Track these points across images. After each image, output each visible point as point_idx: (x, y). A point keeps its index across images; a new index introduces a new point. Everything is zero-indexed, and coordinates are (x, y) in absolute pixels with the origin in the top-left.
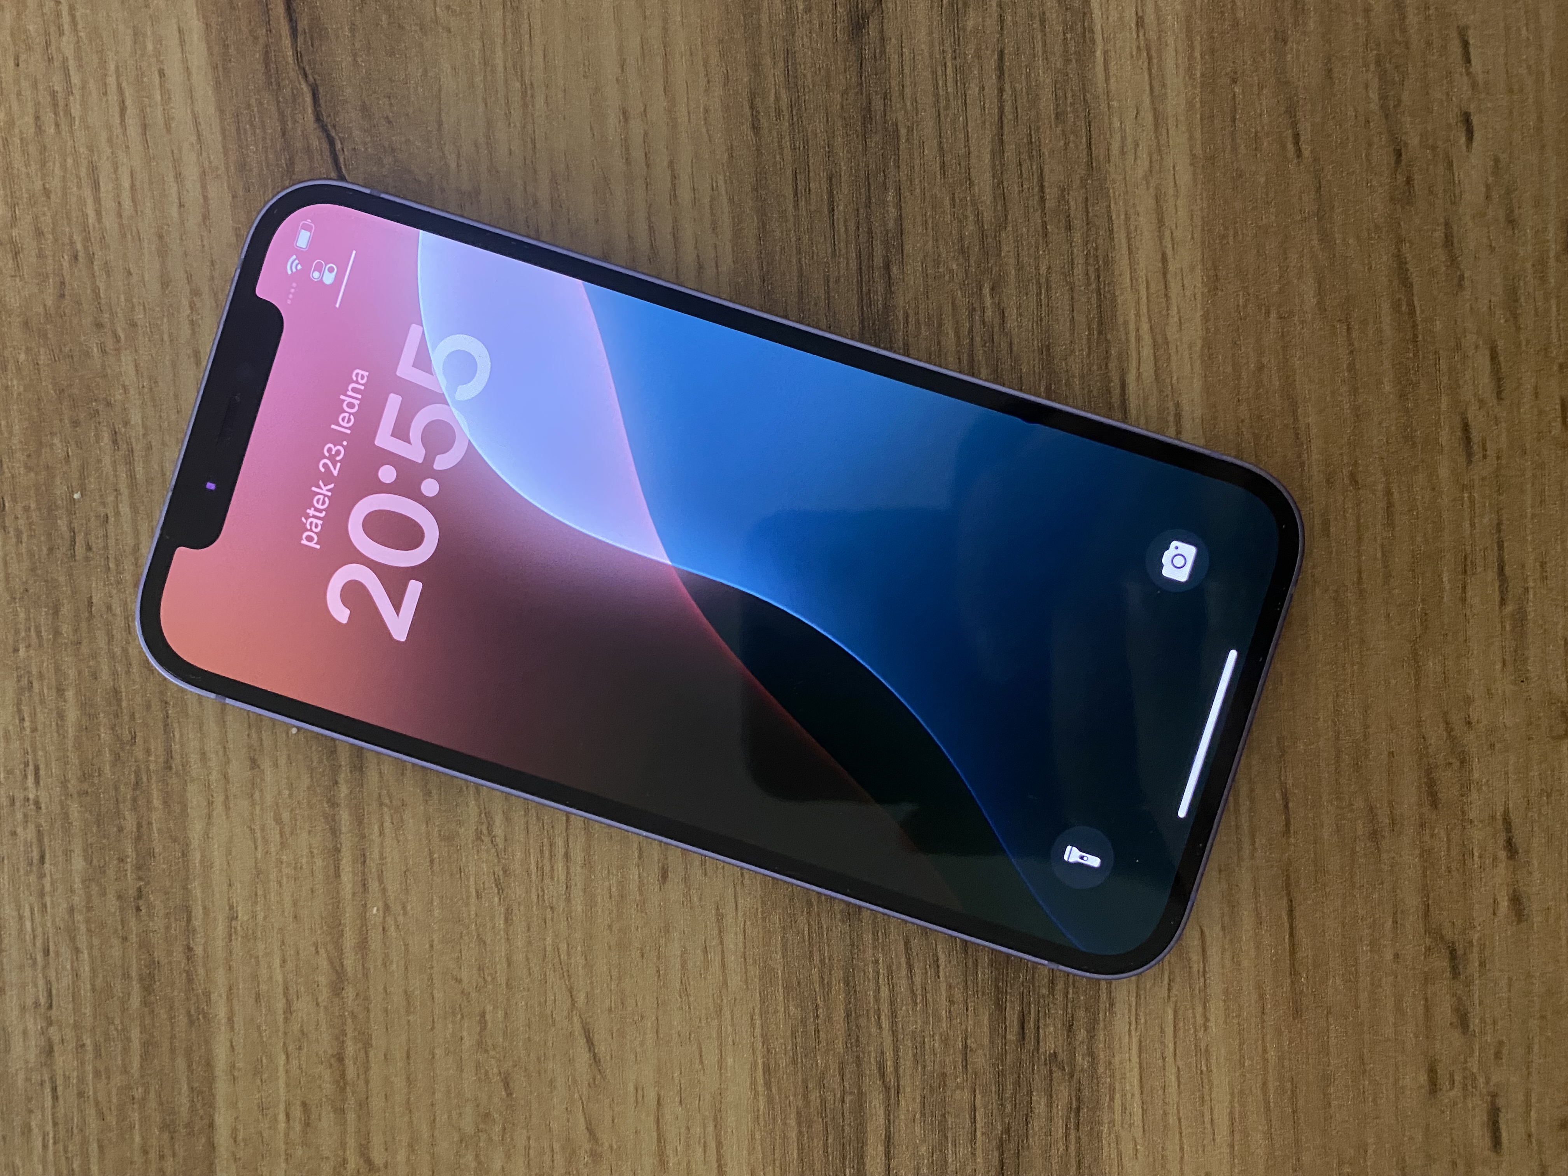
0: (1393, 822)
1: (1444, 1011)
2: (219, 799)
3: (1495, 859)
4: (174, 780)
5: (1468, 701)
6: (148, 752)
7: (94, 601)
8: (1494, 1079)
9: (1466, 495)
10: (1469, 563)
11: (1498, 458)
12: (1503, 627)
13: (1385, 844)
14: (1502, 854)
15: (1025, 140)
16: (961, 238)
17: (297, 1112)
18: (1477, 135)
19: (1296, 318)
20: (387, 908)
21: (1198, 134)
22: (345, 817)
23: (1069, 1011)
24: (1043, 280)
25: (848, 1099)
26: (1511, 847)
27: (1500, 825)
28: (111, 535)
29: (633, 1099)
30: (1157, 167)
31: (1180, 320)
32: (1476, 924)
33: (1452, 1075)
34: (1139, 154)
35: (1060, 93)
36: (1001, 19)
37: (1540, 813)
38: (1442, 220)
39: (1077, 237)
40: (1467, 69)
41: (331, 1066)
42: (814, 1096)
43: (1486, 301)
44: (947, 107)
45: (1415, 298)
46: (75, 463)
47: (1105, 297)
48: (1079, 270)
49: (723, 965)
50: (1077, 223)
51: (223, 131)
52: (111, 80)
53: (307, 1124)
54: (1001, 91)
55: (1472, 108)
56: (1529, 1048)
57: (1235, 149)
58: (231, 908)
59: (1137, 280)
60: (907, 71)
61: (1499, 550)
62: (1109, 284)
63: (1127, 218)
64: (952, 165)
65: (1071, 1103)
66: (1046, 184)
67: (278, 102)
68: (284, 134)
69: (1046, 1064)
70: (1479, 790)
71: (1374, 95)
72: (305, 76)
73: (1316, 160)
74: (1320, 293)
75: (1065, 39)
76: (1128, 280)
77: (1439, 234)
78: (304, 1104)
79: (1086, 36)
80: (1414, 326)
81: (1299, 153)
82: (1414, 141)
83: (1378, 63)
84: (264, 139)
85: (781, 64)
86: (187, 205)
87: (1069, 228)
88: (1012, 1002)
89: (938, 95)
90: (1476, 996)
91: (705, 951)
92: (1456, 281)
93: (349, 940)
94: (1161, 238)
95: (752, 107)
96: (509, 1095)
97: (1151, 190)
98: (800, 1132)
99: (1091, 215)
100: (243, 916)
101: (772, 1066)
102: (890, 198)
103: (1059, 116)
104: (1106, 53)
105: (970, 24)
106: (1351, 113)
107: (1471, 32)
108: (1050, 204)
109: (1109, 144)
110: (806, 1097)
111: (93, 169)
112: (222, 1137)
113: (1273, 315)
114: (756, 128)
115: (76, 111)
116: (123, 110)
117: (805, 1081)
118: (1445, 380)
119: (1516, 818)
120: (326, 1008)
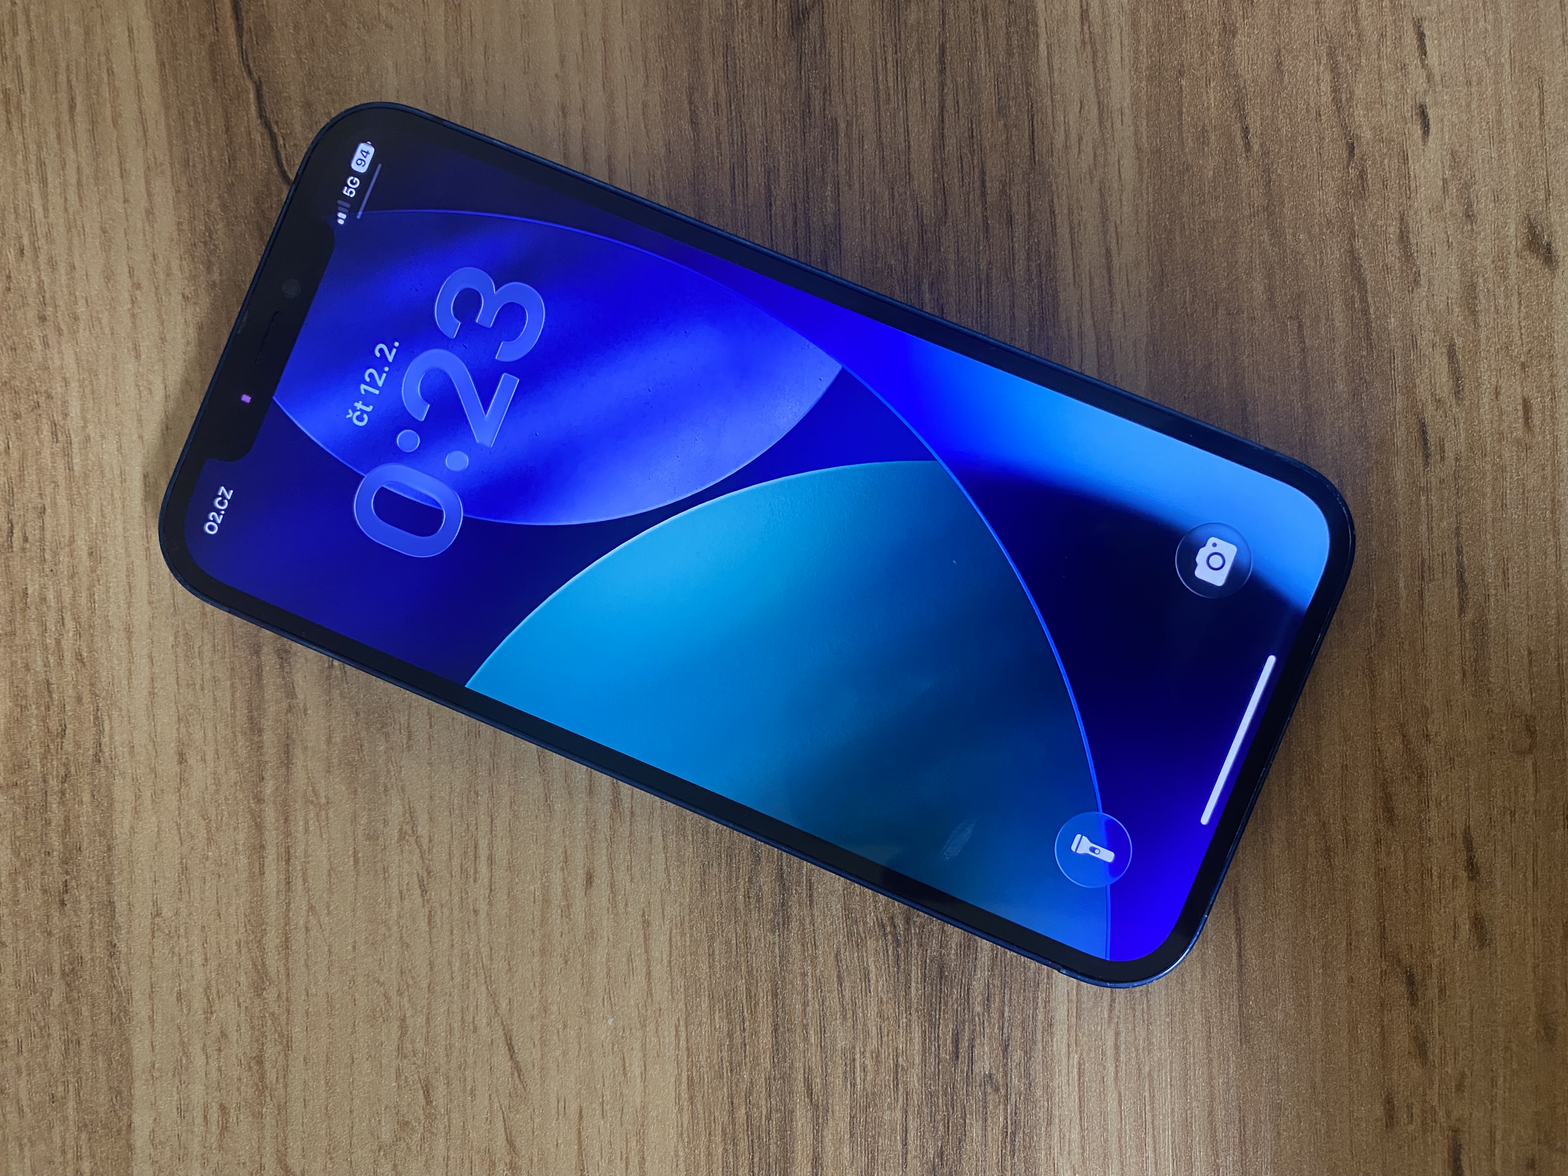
0: (1347, 840)
1: (1401, 1040)
2: (147, 794)
3: (1455, 879)
4: (103, 773)
5: (1426, 713)
6: (77, 745)
7: (30, 592)
8: (1455, 1114)
9: (1423, 498)
10: (1426, 568)
11: (1457, 460)
12: (1463, 636)
13: (1337, 862)
14: (1463, 874)
15: (966, 135)
16: (901, 233)
17: (214, 1115)
18: (1433, 129)
19: (1245, 315)
20: (311, 908)
21: (1143, 128)
22: (270, 815)
23: (1005, 1031)
24: (983, 277)
25: (775, 1116)
26: (1472, 868)
27: (1460, 845)
28: (47, 525)
29: (554, 1111)
30: (1101, 159)
31: (1124, 316)
32: (1436, 947)
33: (1410, 1107)
34: (1083, 147)
35: (1003, 87)
36: (943, 12)
37: (1504, 832)
38: (1397, 215)
39: (1019, 232)
40: (1422, 61)
41: (250, 1068)
42: (741, 1113)
43: (1444, 298)
44: (888, 101)
45: (1370, 295)
46: (15, 454)
47: (1047, 293)
48: (1020, 267)
49: (649, 974)
50: (1019, 218)
51: (168, 126)
52: (62, 78)
53: (224, 1129)
54: (942, 85)
55: (1428, 100)
56: (1493, 1083)
57: (1182, 144)
58: (155, 903)
59: (1080, 275)
60: (847, 64)
61: (1459, 555)
62: (1051, 279)
63: (1071, 212)
64: (891, 159)
65: (1007, 1128)
66: (987, 178)
67: (223, 99)
68: (227, 130)
69: (980, 1086)
70: (1438, 805)
71: (1325, 87)
72: (250, 73)
73: (1266, 154)
74: (1270, 290)
75: (1008, 33)
76: (1071, 276)
77: (1393, 230)
78: (223, 1108)
79: (1030, 29)
80: (1368, 324)
81: (1248, 147)
82: (1367, 134)
83: (1331, 54)
84: (209, 135)
85: (720, 60)
86: (131, 200)
87: (1010, 222)
88: (945, 1020)
89: (878, 88)
90: (1436, 1024)
91: (630, 960)
92: (1411, 278)
93: (272, 940)
94: (1105, 233)
95: (691, 103)
96: (429, 1102)
97: (1096, 184)
98: (725, 1150)
99: (1033, 209)
100: (167, 912)
101: (696, 1079)
102: (828, 193)
103: (1002, 111)
104: (1049, 47)
105: (912, 19)
106: (1302, 105)
107: (1426, 24)
108: (992, 197)
109: (1052, 138)
110: (732, 1112)
111: (41, 164)
112: (140, 1139)
113: (1221, 311)
114: (694, 123)
115: (27, 108)
116: (72, 107)
117: (731, 1096)
118: (1400, 379)
119: (1476, 836)
120: (246, 1008)
